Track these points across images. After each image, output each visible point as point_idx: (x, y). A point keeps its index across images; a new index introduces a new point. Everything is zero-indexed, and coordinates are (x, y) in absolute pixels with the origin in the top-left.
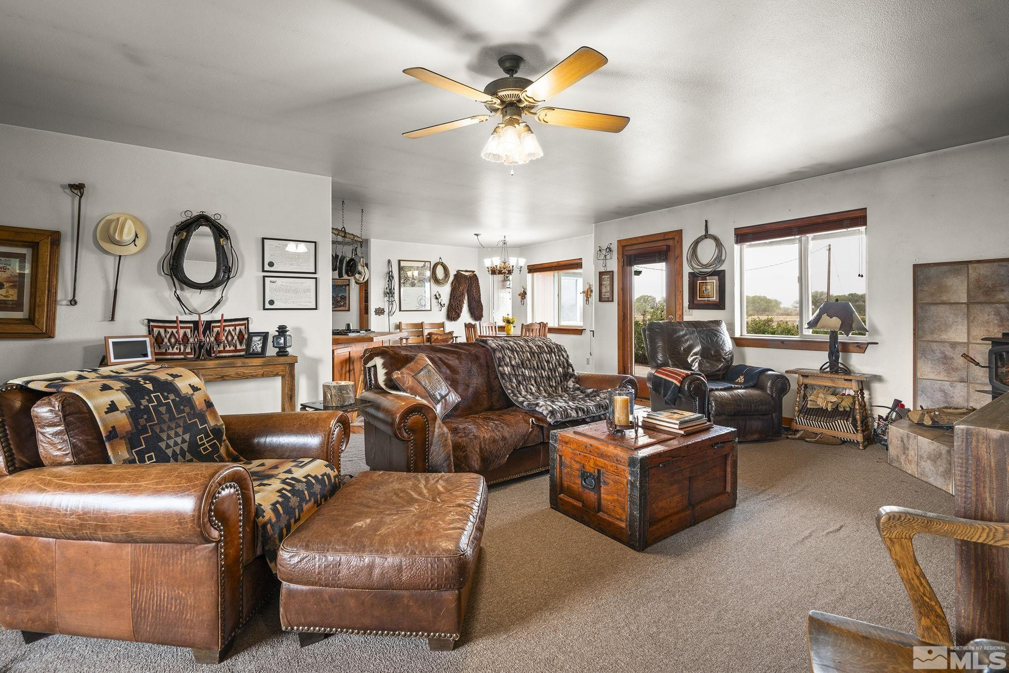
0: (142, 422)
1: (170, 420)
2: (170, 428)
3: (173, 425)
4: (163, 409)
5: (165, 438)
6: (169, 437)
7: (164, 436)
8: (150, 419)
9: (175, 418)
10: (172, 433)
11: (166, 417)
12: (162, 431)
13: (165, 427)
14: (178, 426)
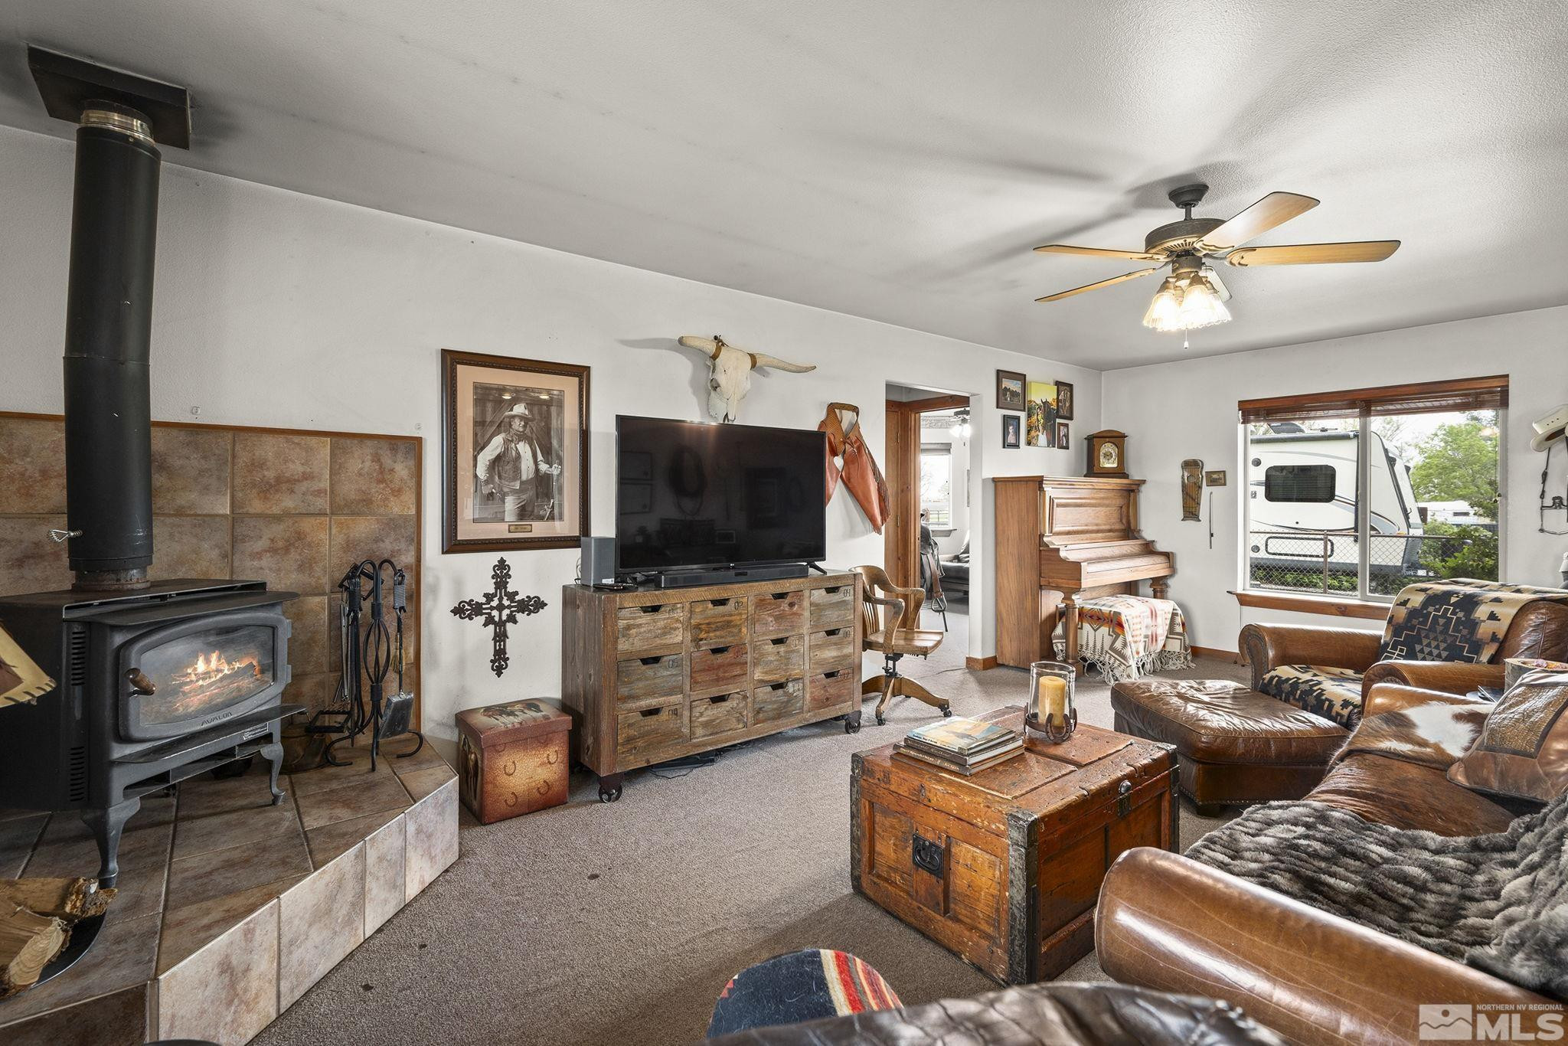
0: (1415, 622)
1: (1441, 632)
2: (1435, 639)
3: (1441, 638)
4: (1442, 621)
5: (1424, 644)
6: (1429, 645)
7: (1425, 642)
8: (1424, 623)
9: (1447, 633)
10: (1434, 644)
11: (1439, 628)
12: (1427, 637)
13: (1432, 635)
14: (1444, 641)
